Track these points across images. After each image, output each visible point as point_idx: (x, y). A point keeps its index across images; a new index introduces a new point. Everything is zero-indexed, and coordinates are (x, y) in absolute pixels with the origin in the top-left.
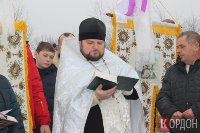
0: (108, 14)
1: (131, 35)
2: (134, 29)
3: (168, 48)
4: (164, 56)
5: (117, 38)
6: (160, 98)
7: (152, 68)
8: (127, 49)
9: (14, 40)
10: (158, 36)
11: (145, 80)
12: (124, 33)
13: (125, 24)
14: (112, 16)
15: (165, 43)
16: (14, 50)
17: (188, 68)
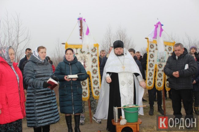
0: (145, 38)
1: (155, 46)
2: (156, 43)
3: (170, 50)
4: (168, 54)
5: (149, 47)
6: (166, 68)
7: (164, 58)
8: (154, 51)
9: (94, 50)
10: (166, 46)
11: (161, 63)
12: (152, 45)
13: (152, 42)
14: (147, 39)
15: (169, 49)
16: (94, 54)
17: (177, 57)
